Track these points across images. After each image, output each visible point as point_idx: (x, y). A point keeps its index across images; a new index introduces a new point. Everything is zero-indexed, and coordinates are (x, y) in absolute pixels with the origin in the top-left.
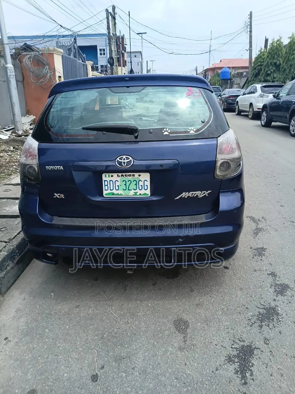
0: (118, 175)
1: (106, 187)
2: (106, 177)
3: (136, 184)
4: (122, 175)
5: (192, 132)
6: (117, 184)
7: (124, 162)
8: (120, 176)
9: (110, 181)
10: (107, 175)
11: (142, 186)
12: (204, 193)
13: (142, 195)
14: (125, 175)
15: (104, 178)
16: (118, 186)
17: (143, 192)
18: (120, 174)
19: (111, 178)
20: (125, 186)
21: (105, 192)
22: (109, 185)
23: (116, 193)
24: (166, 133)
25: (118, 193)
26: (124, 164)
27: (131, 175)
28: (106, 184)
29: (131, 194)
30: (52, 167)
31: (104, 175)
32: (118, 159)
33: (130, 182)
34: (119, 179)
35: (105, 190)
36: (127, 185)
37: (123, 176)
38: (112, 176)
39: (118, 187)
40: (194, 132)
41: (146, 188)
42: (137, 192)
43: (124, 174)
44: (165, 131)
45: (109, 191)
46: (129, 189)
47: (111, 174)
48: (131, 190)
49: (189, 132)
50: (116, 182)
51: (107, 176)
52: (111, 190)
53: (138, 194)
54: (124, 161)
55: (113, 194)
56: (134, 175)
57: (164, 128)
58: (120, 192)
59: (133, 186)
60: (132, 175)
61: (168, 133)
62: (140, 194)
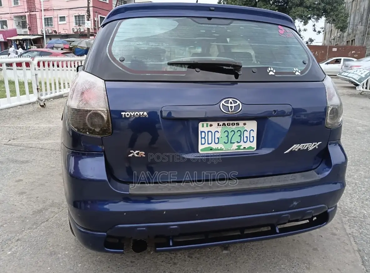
0: (218, 125)
1: (203, 140)
2: (203, 127)
3: (240, 136)
4: (223, 124)
5: (297, 73)
6: (217, 135)
7: (231, 107)
8: (221, 125)
9: (208, 132)
10: (205, 123)
11: (247, 137)
12: (315, 145)
13: (247, 149)
14: (228, 124)
15: (201, 129)
16: (218, 138)
17: (247, 145)
18: (221, 123)
19: (209, 129)
20: (227, 138)
21: (201, 147)
22: (206, 138)
23: (215, 148)
24: (271, 73)
25: (218, 148)
26: (231, 109)
27: (234, 124)
28: (203, 136)
29: (234, 148)
30: (131, 113)
31: (200, 124)
32: (223, 102)
33: (233, 133)
34: (219, 129)
35: (202, 144)
36: (230, 137)
37: (225, 125)
38: (211, 125)
39: (218, 140)
40: (300, 74)
41: (251, 140)
42: (241, 146)
43: (226, 123)
44: (270, 71)
45: (206, 146)
46: (232, 142)
47: (209, 123)
48: (234, 143)
49: (294, 74)
50: (216, 133)
51: (205, 125)
52: (208, 144)
53: (242, 147)
54: (231, 105)
55: (211, 149)
56: (238, 124)
57: (268, 68)
58: (220, 146)
59: (236, 138)
60: (236, 123)
61: (274, 74)
62: (245, 148)
